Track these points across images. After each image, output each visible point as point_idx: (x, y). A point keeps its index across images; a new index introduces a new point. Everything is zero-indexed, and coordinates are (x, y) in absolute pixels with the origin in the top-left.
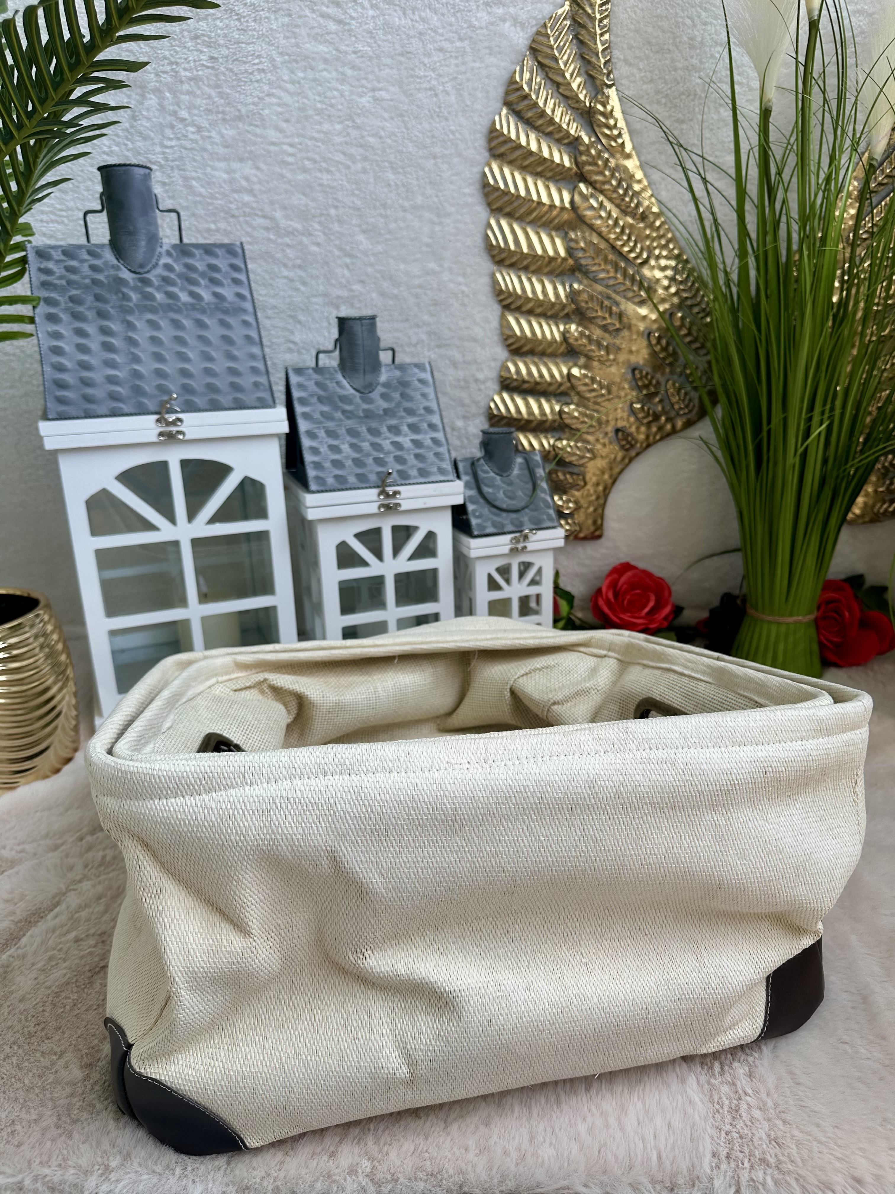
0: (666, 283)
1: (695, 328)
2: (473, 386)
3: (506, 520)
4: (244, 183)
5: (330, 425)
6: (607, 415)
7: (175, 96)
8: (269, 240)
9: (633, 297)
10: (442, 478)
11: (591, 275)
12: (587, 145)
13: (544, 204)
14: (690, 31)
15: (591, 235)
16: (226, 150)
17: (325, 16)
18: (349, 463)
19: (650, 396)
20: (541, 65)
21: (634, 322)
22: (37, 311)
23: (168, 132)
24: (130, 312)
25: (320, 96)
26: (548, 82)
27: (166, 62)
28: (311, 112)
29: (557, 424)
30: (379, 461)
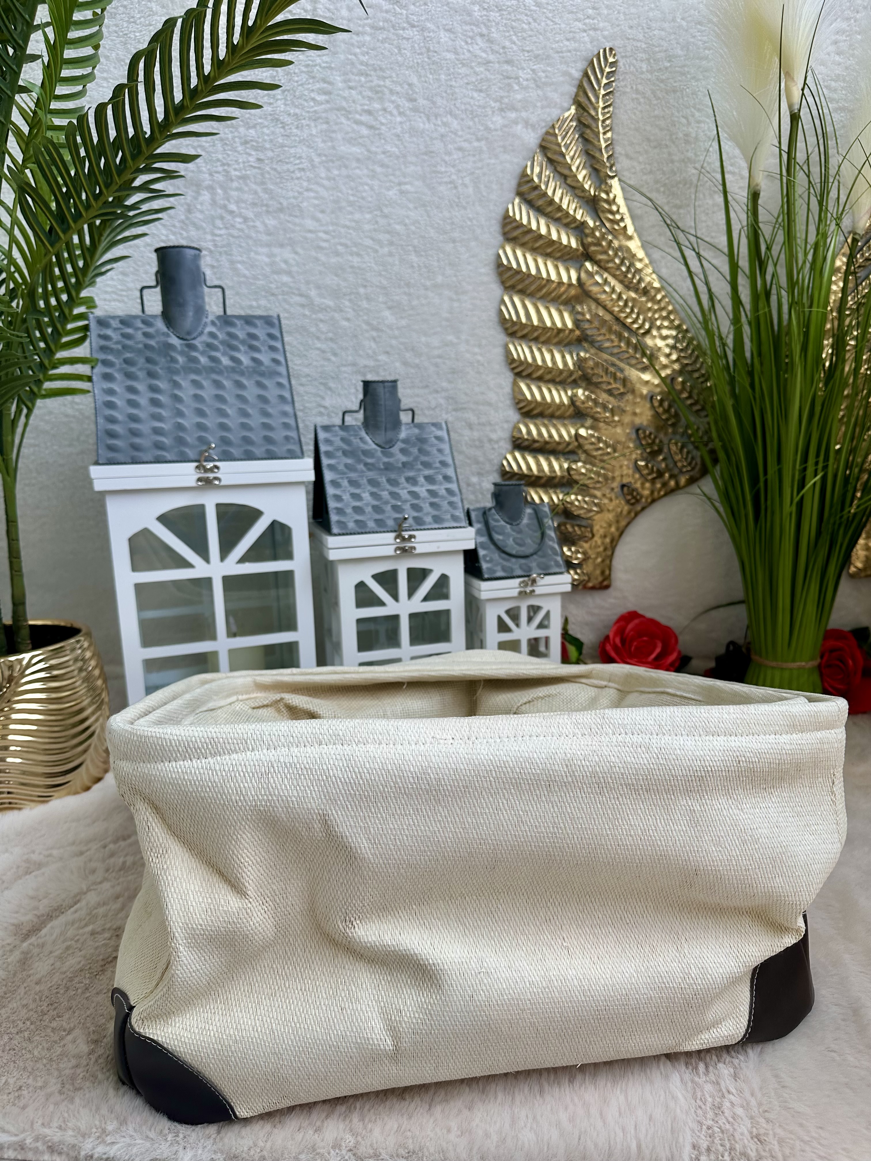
0: (667, 351)
1: (695, 391)
2: (487, 445)
3: (515, 565)
4: (283, 266)
5: (353, 475)
6: (613, 471)
7: (225, 192)
8: (304, 315)
9: (636, 364)
10: (455, 525)
11: (597, 345)
12: (592, 229)
13: (553, 282)
14: (685, 128)
15: (597, 308)
16: (269, 238)
17: (358, 122)
18: (369, 509)
19: (654, 454)
20: (550, 161)
21: (638, 386)
22: (95, 371)
23: (219, 223)
24: (177, 372)
25: (352, 190)
26: (556, 175)
27: (219, 164)
28: (344, 204)
29: (565, 480)
30: (396, 508)
